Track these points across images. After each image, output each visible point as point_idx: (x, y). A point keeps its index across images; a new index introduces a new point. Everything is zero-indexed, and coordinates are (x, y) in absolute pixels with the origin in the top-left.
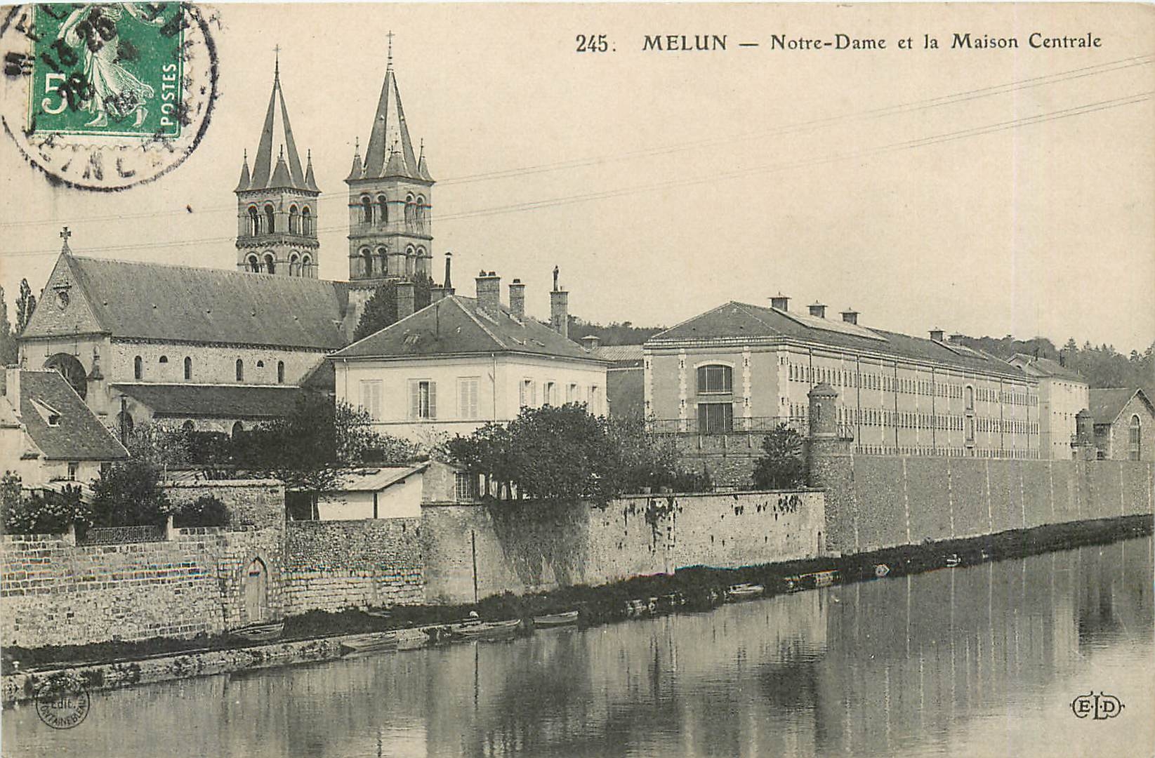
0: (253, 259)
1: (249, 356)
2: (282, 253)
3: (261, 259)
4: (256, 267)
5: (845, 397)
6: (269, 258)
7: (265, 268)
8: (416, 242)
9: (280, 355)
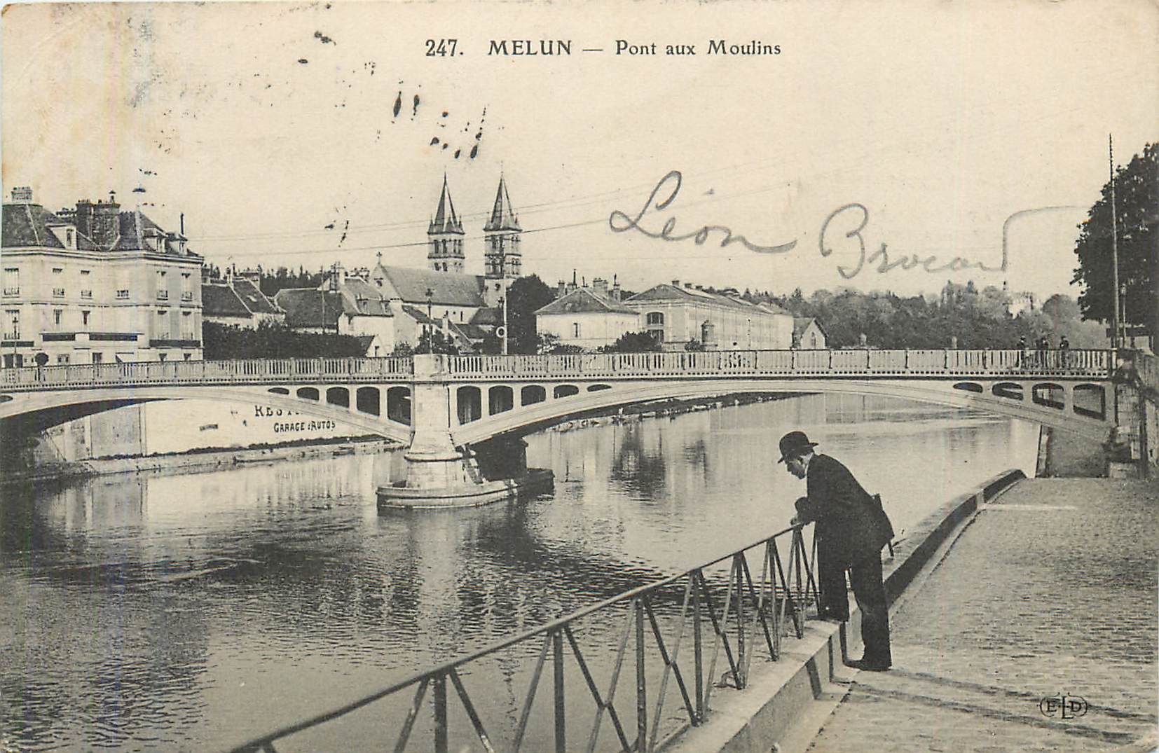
0: (436, 264)
1: (451, 309)
2: (450, 261)
3: (441, 265)
4: (438, 269)
5: (718, 327)
6: (444, 264)
7: (442, 269)
8: (516, 257)
9: (461, 309)
